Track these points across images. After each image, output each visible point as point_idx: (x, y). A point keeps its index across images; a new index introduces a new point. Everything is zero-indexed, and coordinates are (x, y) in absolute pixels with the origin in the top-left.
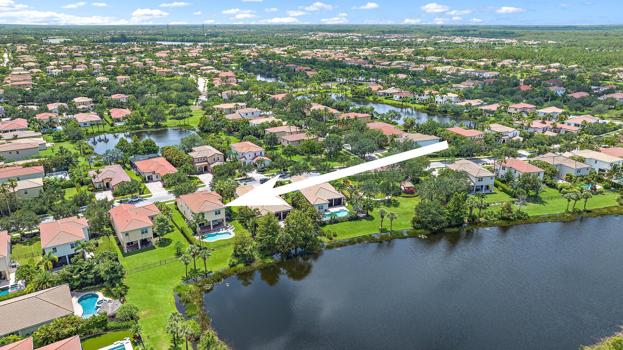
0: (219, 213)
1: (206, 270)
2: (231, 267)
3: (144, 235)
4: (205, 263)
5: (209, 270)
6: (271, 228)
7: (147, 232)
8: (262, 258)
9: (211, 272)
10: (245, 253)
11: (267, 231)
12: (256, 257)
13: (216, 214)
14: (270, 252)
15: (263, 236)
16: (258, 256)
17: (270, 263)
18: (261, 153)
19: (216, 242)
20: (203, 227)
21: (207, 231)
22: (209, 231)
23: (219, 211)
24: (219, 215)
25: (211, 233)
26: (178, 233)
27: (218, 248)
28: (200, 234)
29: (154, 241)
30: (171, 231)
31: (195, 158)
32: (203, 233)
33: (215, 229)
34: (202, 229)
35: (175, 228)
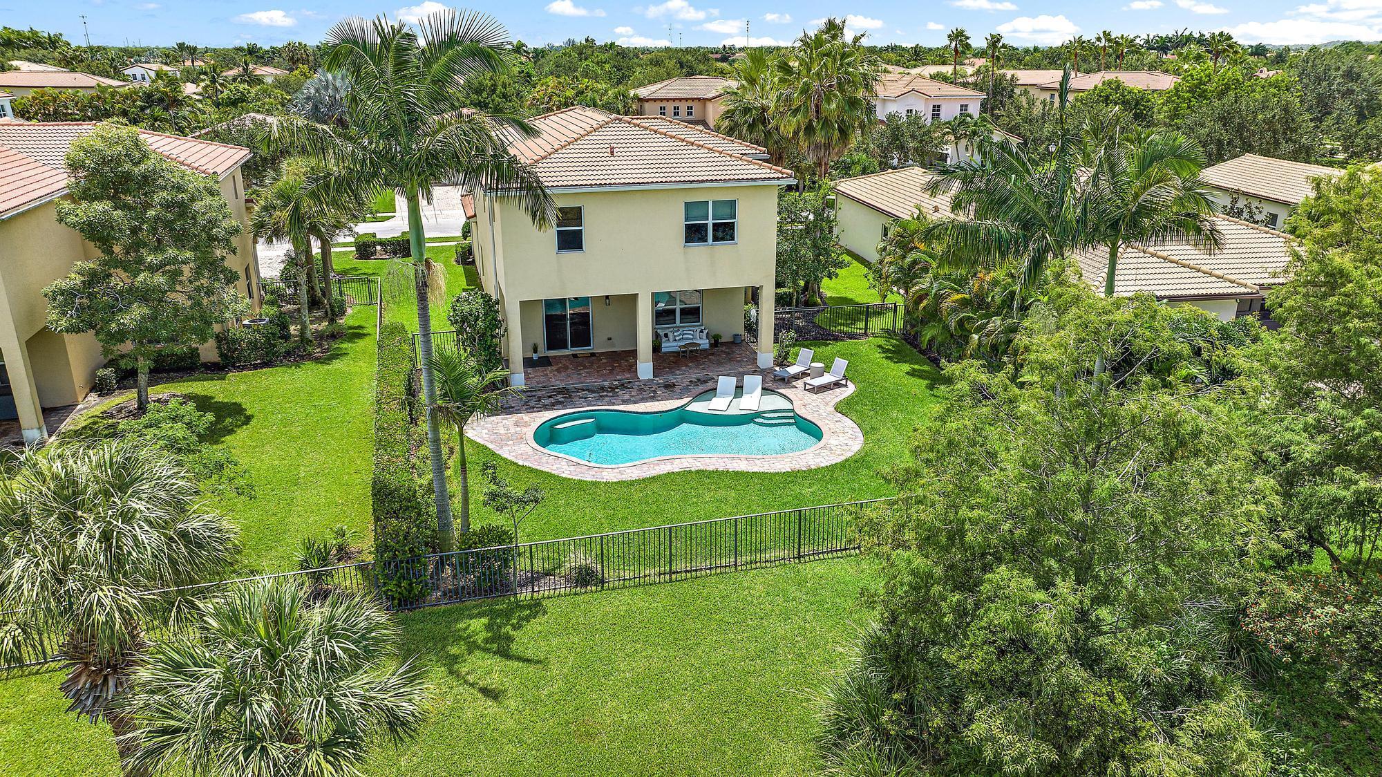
0: (725, 232)
18: (964, 107)
19: (655, 486)
20: (575, 356)
21: (596, 382)
22: (612, 389)
23: (720, 212)
24: (723, 248)
25: (625, 402)
26: (349, 376)
27: (652, 561)
28: (532, 401)
29: (97, 411)
30: (309, 357)
31: (647, 100)
32: (559, 397)
33: (671, 378)
34: (566, 368)
35: (361, 343)
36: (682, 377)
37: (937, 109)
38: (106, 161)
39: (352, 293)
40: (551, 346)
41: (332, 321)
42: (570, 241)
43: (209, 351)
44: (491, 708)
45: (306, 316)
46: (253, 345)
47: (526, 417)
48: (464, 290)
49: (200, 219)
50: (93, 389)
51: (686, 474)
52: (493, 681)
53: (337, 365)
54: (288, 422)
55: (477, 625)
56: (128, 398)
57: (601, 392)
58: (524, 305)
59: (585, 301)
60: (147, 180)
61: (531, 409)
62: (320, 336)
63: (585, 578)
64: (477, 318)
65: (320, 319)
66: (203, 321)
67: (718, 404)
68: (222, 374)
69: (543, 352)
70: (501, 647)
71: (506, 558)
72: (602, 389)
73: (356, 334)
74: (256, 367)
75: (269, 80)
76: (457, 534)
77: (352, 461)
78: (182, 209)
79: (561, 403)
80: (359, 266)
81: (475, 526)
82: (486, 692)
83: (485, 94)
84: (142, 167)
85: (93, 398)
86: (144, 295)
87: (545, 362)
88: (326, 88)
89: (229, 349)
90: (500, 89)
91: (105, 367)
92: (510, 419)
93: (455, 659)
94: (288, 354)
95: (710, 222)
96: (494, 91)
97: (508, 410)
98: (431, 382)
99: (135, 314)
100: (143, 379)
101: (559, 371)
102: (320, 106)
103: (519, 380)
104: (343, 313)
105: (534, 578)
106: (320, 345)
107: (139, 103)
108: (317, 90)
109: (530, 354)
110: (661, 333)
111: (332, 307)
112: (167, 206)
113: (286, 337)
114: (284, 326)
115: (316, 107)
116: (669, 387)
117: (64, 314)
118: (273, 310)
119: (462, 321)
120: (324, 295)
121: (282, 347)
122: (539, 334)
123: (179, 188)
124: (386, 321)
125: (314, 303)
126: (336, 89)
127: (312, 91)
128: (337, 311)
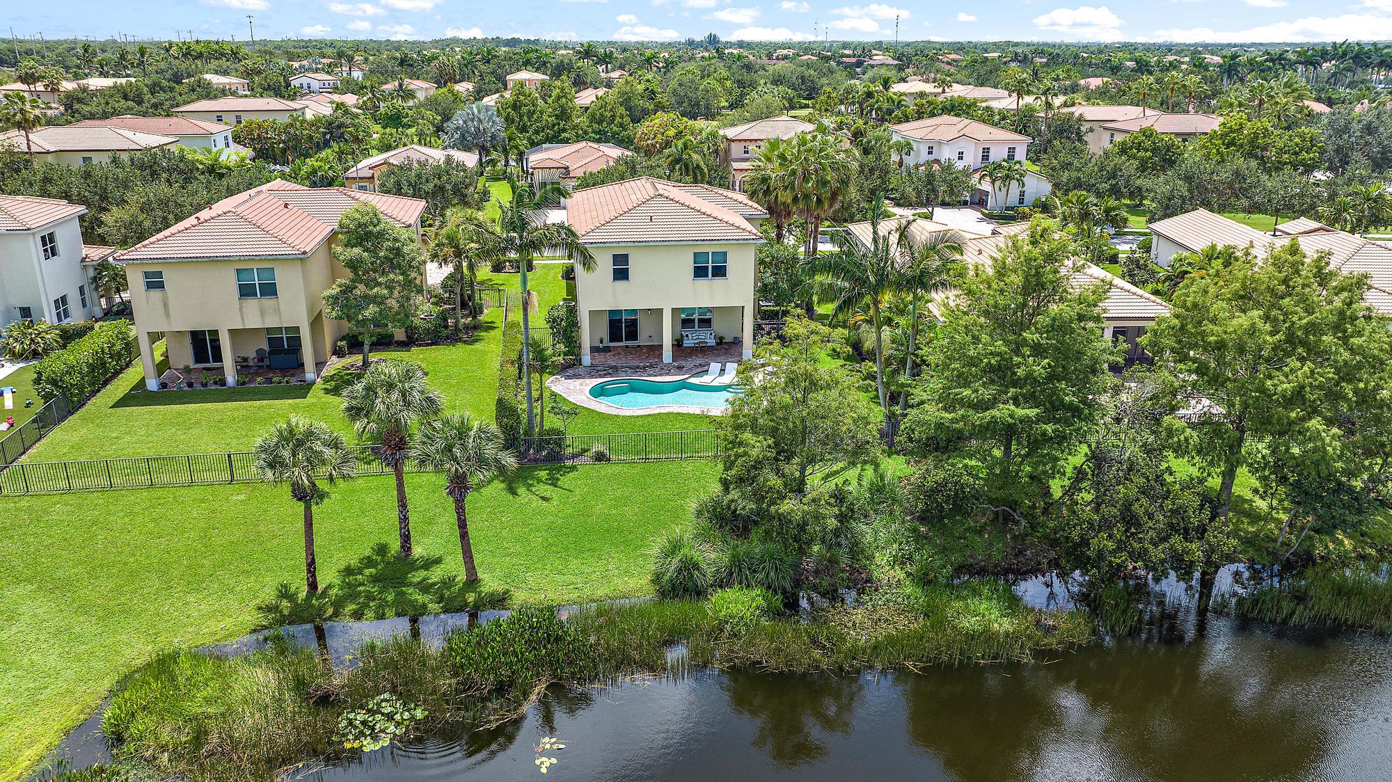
0: (720, 272)
1: (472, 581)
2: (663, 594)
3: (252, 304)
4: (462, 525)
5: (490, 583)
6: (1038, 350)
7: (270, 290)
8: (925, 580)
9: (499, 601)
10: (787, 506)
11: (1001, 373)
12: (883, 567)
13: (700, 272)
14: (995, 549)
15: (962, 403)
16: (901, 561)
17: (987, 636)
18: (1012, 151)
19: (650, 419)
20: (627, 347)
21: (636, 363)
22: (644, 368)
23: (717, 258)
24: (719, 281)
25: (649, 375)
26: (485, 353)
27: (638, 453)
28: (593, 371)
29: (339, 365)
30: (460, 340)
31: (733, 141)
32: (610, 371)
33: (682, 363)
34: (619, 354)
35: (492, 333)
36: (689, 363)
37: (986, 151)
38: (360, 225)
39: (488, 298)
40: (612, 340)
41: (475, 317)
42: (621, 274)
43: (400, 335)
44: (545, 504)
45: (459, 312)
46: (427, 331)
47: (588, 381)
48: (564, 299)
49: (407, 258)
50: (334, 354)
51: (668, 414)
52: (547, 494)
53: (478, 346)
54: (449, 377)
55: (543, 474)
56: (357, 359)
57: (636, 369)
58: (592, 313)
59: (634, 311)
60: (381, 235)
61: (592, 377)
62: (467, 327)
63: (600, 457)
64: (562, 320)
65: (467, 316)
66: (405, 314)
67: (706, 379)
68: (408, 348)
69: (606, 343)
70: (554, 482)
71: (559, 443)
72: (638, 367)
73: (490, 327)
74: (427, 345)
75: (421, 96)
76: (537, 430)
77: (485, 399)
78: (398, 252)
79: (609, 374)
80: (493, 278)
81: (547, 426)
82: (543, 498)
83: (605, 124)
84: (378, 228)
85: (334, 358)
86: (375, 300)
87: (607, 349)
88: (473, 120)
89: (412, 333)
90: (618, 120)
91: (341, 340)
92: (578, 382)
93: (531, 485)
94: (447, 338)
95: (710, 265)
96: (612, 121)
97: (577, 376)
98: (528, 352)
99: (371, 311)
100: (366, 348)
101: (614, 355)
102: (467, 135)
103: (587, 359)
104: (482, 312)
105: (574, 456)
106: (467, 333)
107: (322, 130)
108: (465, 122)
109: (598, 344)
110: (684, 334)
111: (475, 308)
112: (390, 249)
113: (446, 327)
114: (445, 320)
115: (463, 136)
116: (680, 368)
117: (333, 309)
118: (437, 309)
119: (553, 321)
120: (470, 299)
121: (445, 332)
122: (604, 332)
123: (396, 240)
124: (509, 319)
125: (464, 305)
126: (480, 121)
127: (461, 122)
128: (476, 311)
